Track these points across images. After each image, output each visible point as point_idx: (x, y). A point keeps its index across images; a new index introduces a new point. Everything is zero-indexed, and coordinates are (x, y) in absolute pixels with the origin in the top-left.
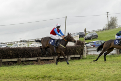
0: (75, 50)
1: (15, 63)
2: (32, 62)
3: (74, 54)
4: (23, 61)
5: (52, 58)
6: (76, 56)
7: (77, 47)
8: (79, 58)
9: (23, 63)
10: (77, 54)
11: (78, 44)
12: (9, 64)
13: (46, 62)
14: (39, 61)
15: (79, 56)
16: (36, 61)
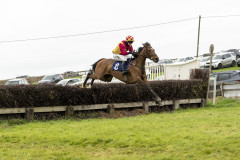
0: (189, 89)
1: (61, 115)
2: (97, 114)
3: (187, 97)
4: (77, 112)
5: (141, 104)
6: (193, 101)
7: (194, 83)
8: (199, 105)
9: (77, 115)
10: (195, 97)
11: (197, 77)
12: (48, 117)
13: (126, 113)
14: (112, 111)
15: (198, 101)
16: (105, 110)
